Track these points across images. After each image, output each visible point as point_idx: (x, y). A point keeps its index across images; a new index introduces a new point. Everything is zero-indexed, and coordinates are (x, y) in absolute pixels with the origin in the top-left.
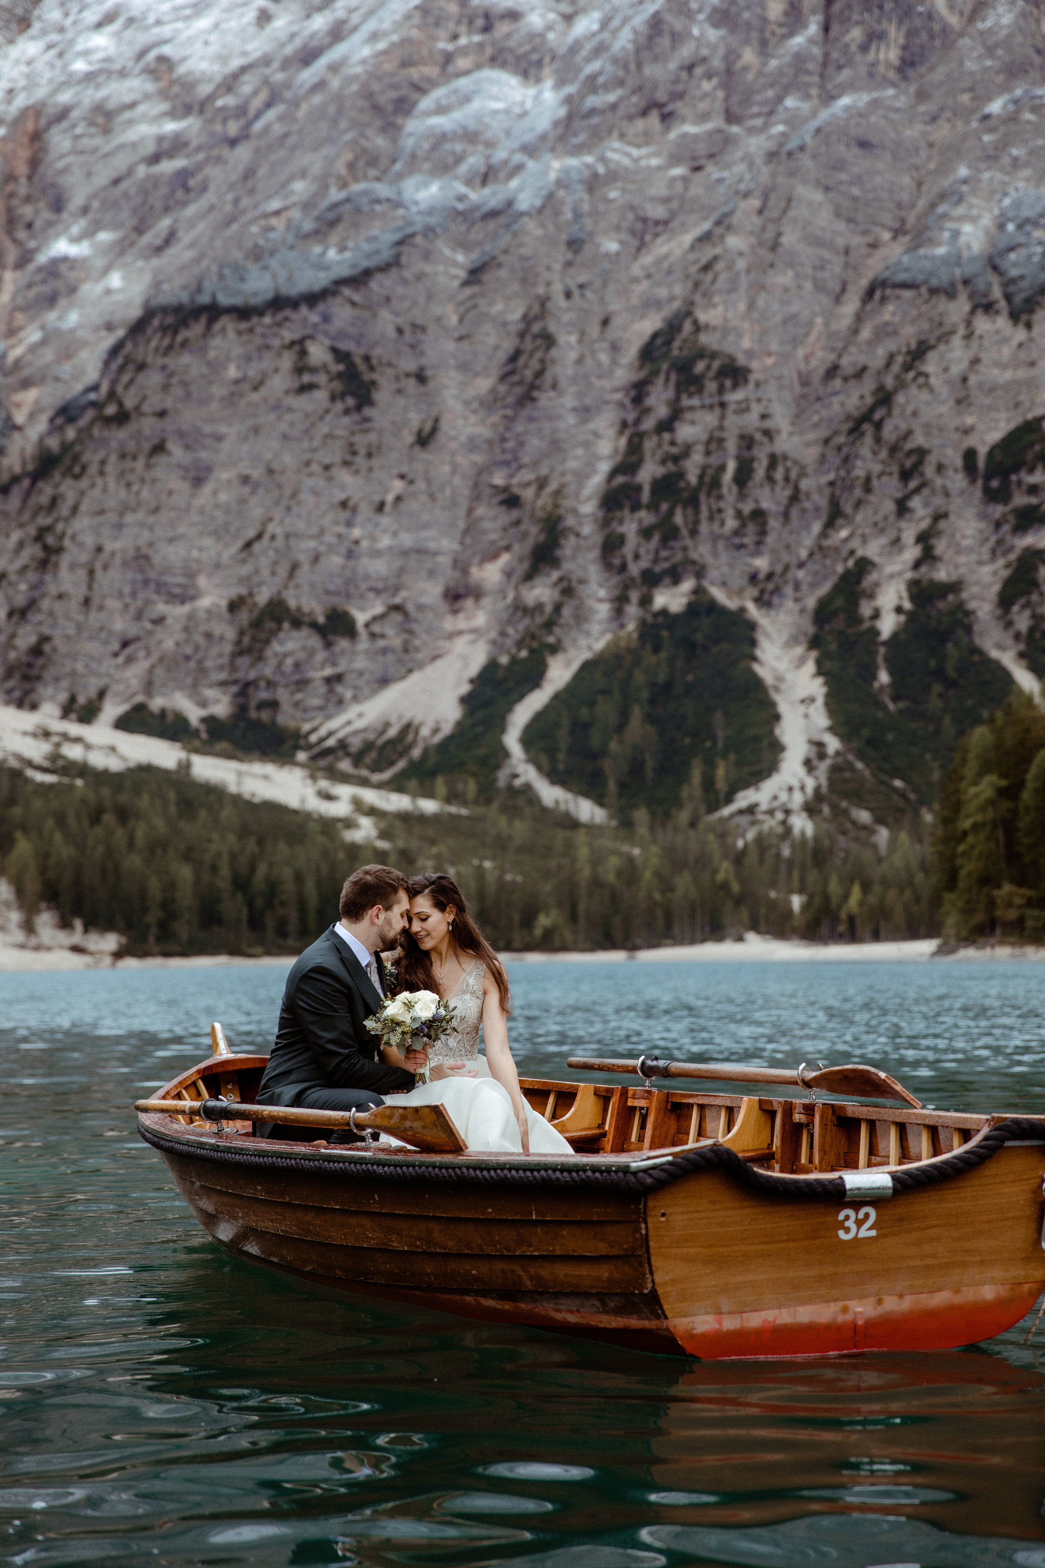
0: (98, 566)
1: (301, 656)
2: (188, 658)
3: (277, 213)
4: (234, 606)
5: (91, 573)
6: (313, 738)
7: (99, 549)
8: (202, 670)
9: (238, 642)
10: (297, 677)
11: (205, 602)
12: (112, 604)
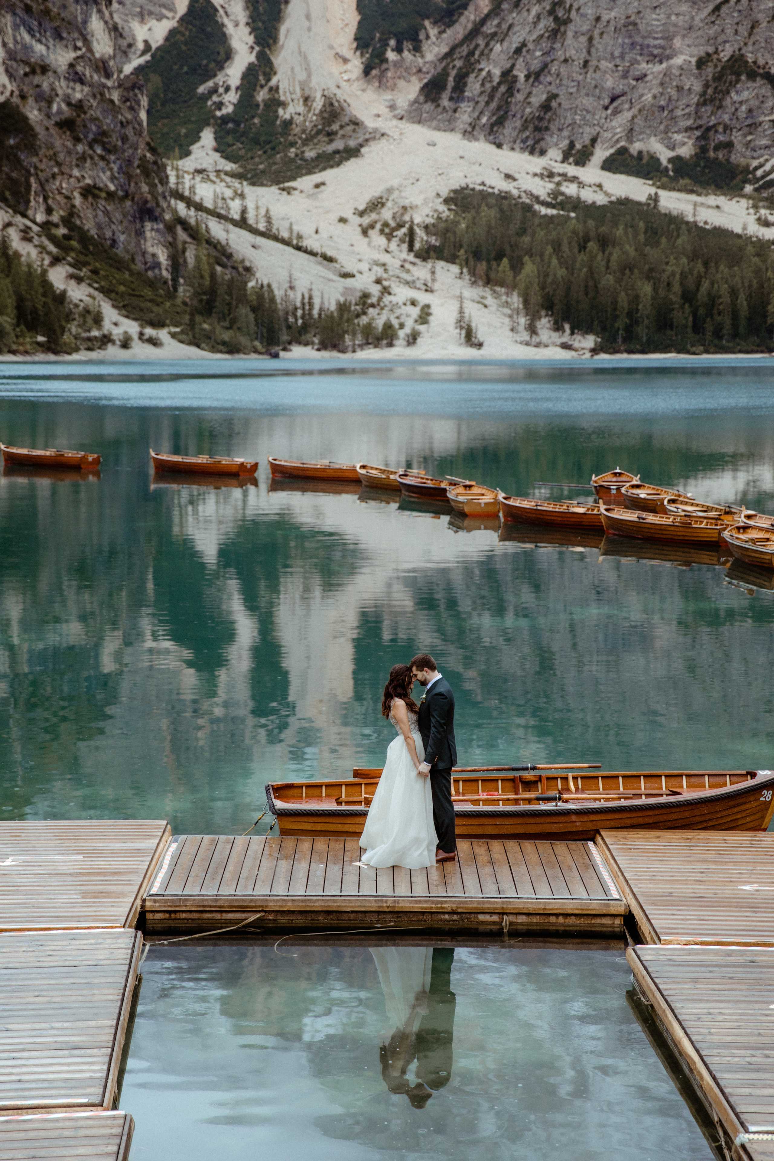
0: (596, 32)
1: (754, 103)
2: (662, 108)
4: (701, 63)
5: (591, 39)
6: (759, 173)
7: (598, 19)
8: (674, 119)
9: (704, 94)
10: (749, 121)
11: (678, 60)
12: (605, 64)
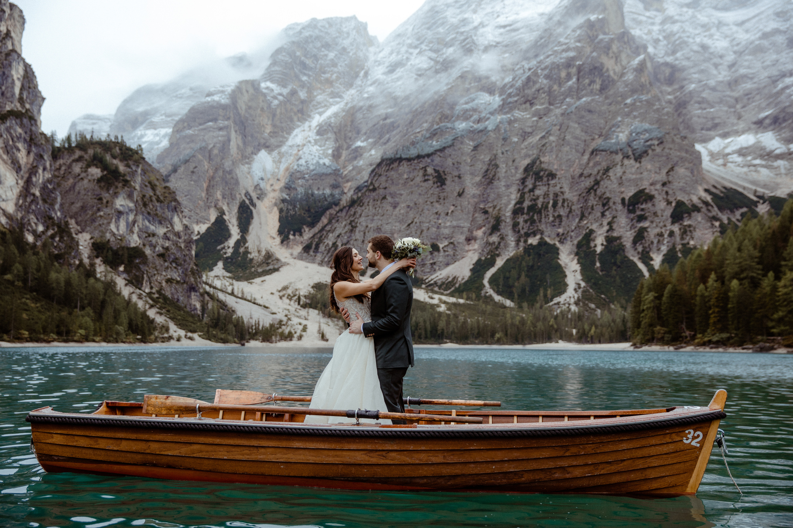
0: (367, 231)
3: (419, 132)
5: (365, 233)
6: (427, 281)
7: (367, 227)
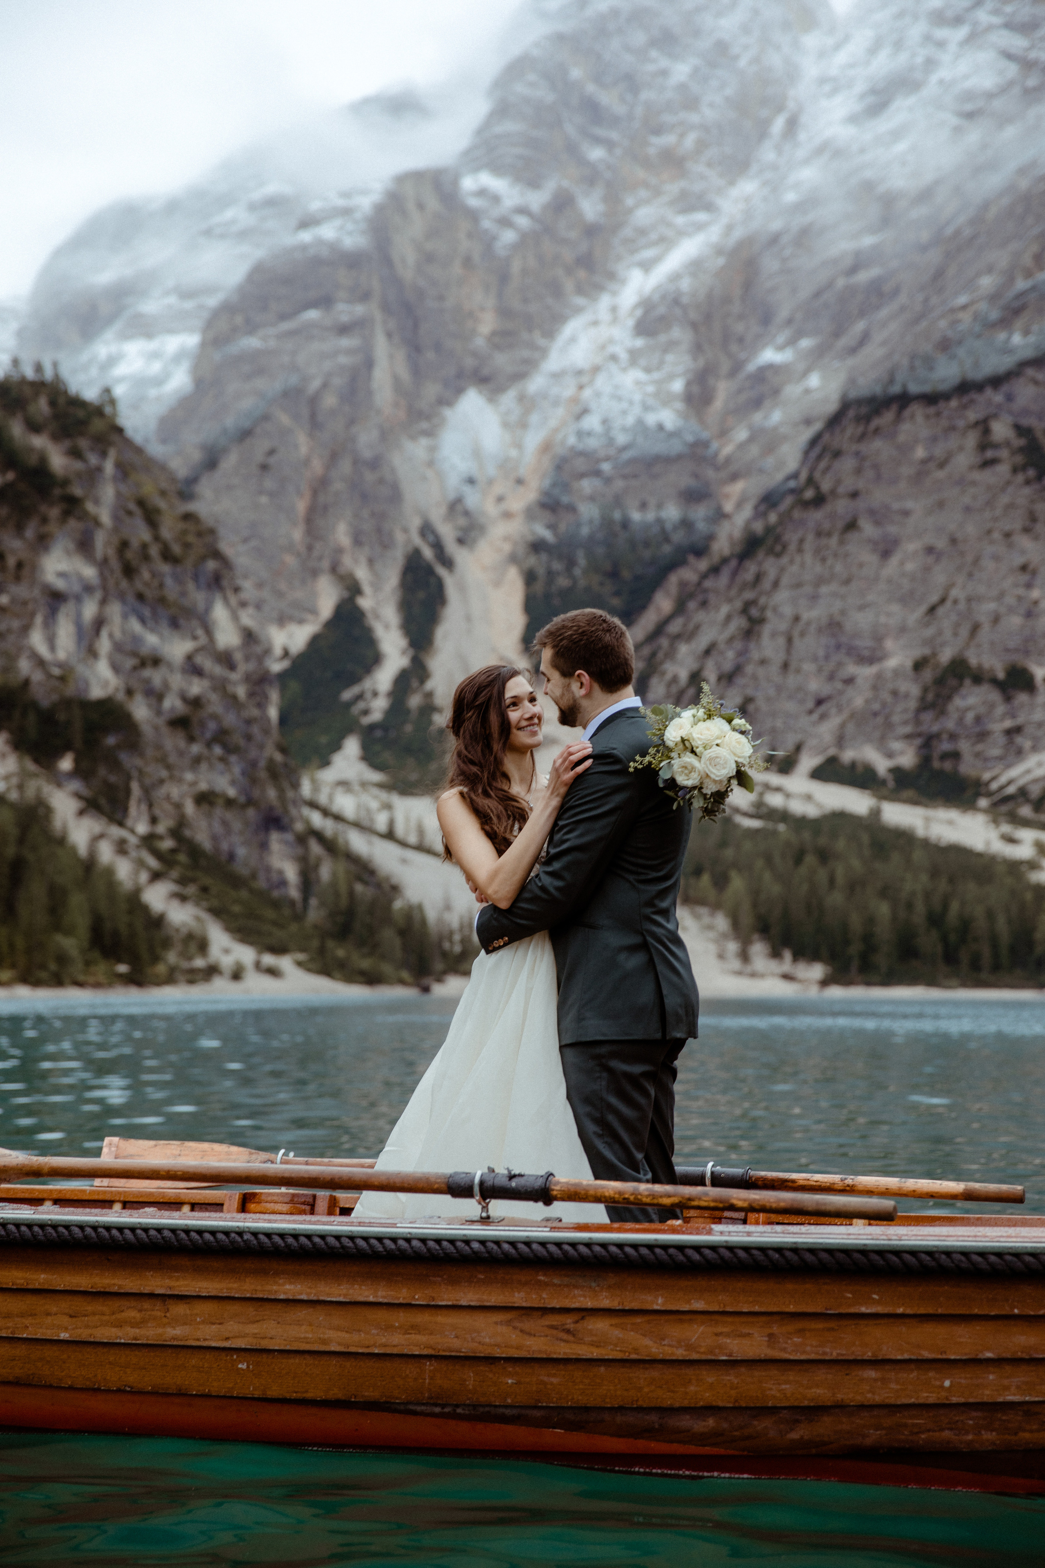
0: (796, 634)
1: (982, 710)
2: (875, 714)
3: (964, 307)
4: (919, 665)
5: (790, 640)
7: (797, 619)
8: (888, 725)
9: (922, 699)
10: (977, 729)
11: (892, 663)
12: (808, 667)
